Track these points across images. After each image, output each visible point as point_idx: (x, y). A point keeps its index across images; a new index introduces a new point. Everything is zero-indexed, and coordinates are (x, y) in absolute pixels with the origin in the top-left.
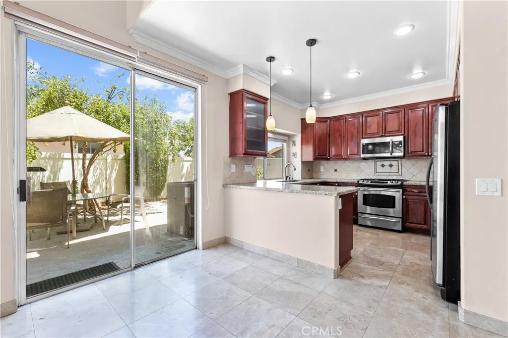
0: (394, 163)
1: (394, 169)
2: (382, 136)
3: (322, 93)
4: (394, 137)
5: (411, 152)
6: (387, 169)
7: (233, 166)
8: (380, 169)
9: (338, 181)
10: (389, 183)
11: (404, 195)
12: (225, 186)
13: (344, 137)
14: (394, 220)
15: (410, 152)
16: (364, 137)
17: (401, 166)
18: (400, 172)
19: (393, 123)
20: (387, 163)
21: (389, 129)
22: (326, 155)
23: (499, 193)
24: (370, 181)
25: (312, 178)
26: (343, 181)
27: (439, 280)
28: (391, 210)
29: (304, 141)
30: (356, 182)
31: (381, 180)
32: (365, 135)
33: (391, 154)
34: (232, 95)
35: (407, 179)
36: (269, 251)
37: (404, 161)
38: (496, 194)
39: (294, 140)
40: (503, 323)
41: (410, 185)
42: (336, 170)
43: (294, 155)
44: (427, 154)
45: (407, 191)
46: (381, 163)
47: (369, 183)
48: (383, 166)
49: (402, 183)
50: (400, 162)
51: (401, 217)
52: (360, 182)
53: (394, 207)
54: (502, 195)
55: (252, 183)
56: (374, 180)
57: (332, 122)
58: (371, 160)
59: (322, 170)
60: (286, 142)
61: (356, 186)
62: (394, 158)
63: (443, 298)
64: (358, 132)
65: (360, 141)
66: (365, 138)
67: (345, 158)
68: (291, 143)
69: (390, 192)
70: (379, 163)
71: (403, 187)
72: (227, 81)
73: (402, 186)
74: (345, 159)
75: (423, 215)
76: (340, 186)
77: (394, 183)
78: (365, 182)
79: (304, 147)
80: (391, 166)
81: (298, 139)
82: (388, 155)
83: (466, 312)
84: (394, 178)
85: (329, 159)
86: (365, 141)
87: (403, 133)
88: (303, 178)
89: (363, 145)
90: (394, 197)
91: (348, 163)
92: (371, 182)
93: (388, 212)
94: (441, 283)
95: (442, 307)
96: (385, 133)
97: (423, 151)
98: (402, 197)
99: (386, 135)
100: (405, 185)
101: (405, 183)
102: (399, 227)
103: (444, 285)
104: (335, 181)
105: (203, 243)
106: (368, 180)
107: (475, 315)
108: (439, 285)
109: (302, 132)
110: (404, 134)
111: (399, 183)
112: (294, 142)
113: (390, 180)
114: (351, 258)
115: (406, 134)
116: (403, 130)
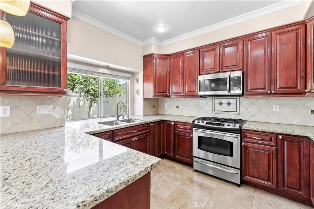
0: (232, 101)
1: (232, 108)
2: (219, 72)
4: (232, 72)
5: (251, 89)
6: (225, 107)
8: (218, 107)
10: (226, 126)
11: (243, 141)
13: (183, 74)
14: (232, 171)
15: (249, 89)
17: (240, 104)
18: (238, 111)
20: (225, 101)
21: (225, 64)
22: (166, 93)
24: (205, 122)
25: (158, 114)
28: (228, 158)
29: (146, 78)
30: (192, 121)
32: (202, 71)
33: (229, 92)
35: (247, 119)
37: (242, 99)
39: (137, 77)
41: (250, 130)
42: (178, 107)
43: (138, 92)
44: (269, 92)
45: (246, 137)
46: (219, 101)
47: (205, 124)
48: (221, 104)
49: (241, 127)
50: (238, 100)
51: (239, 167)
52: (196, 122)
53: (231, 154)
57: (172, 59)
58: (209, 98)
59: (166, 107)
60: (129, 80)
62: (232, 95)
64: (195, 68)
65: (197, 78)
66: (201, 75)
67: (183, 95)
68: (135, 81)
69: (228, 137)
70: (217, 101)
71: (241, 132)
75: (267, 169)
77: (231, 126)
78: (201, 123)
79: (146, 84)
80: (229, 104)
81: (140, 76)
82: (226, 92)
84: (233, 117)
85: (170, 97)
86: (202, 78)
87: (241, 68)
88: (145, 114)
90: (231, 144)
92: (207, 123)
97: (264, 88)
98: (241, 143)
99: (223, 70)
100: (243, 129)
102: (238, 181)
109: (144, 69)
110: (243, 68)
111: (237, 127)
112: (137, 79)
113: (226, 120)
115: (245, 70)
116: (241, 65)
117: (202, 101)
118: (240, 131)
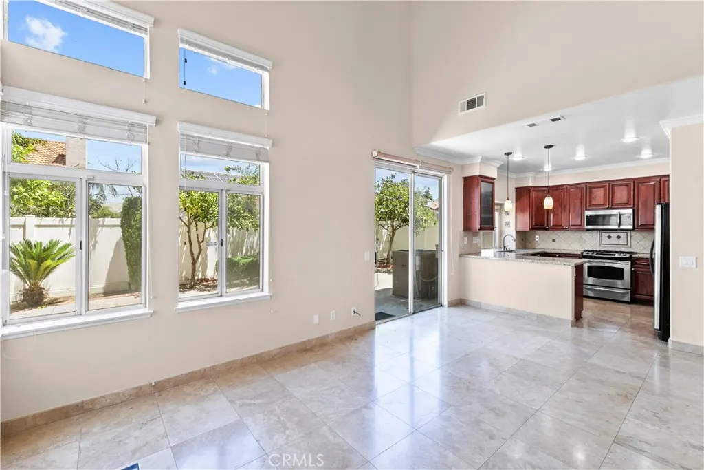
0: (623, 235)
1: (623, 241)
2: (608, 208)
3: (542, 167)
4: (622, 210)
5: (641, 225)
6: (614, 240)
7: (466, 239)
8: (606, 240)
9: (559, 252)
10: (617, 255)
11: (634, 267)
12: (460, 256)
13: (565, 207)
14: (622, 291)
15: (639, 224)
16: (588, 207)
17: (631, 237)
18: (629, 244)
19: (621, 195)
20: (614, 235)
21: (616, 201)
22: (544, 225)
23: (695, 266)
24: (595, 253)
25: (525, 248)
26: (564, 252)
27: (657, 326)
28: (619, 282)
29: (519, 210)
30: (579, 253)
31: (607, 252)
32: (590, 206)
33: (619, 227)
34: (465, 178)
35: (638, 251)
36: (509, 309)
37: (633, 233)
38: (692, 266)
40: (700, 348)
41: (640, 258)
42: (554, 240)
43: (507, 224)
45: (636, 263)
46: (608, 234)
47: (595, 255)
48: (609, 237)
49: (631, 256)
50: (629, 234)
51: (630, 288)
52: (585, 254)
53: (622, 278)
54: (696, 266)
55: (478, 254)
56: (600, 251)
57: (551, 191)
58: (596, 231)
59: (537, 240)
61: (580, 258)
62: (621, 230)
63: (660, 339)
64: (581, 202)
65: (584, 212)
66: (589, 209)
68: (504, 213)
69: (618, 265)
70: (605, 235)
72: (463, 167)
73: (631, 259)
74: (566, 230)
76: (562, 257)
77: (622, 255)
78: (590, 254)
79: (519, 216)
80: (619, 237)
82: (616, 227)
83: (673, 341)
84: (623, 250)
85: (547, 230)
86: (588, 213)
87: (632, 206)
88: (518, 248)
89: (587, 216)
90: (622, 269)
91: (568, 233)
92: (597, 254)
93: (615, 284)
94: (658, 328)
95: (660, 344)
96: (612, 205)
98: (631, 269)
99: (613, 207)
100: (634, 258)
101: (634, 256)
102: (628, 298)
103: (660, 330)
104: (555, 251)
105: (448, 302)
106: (593, 251)
107: (679, 343)
108: (657, 330)
109: (516, 201)
110: (634, 206)
111: (628, 255)
113: (617, 252)
114: (582, 317)
115: (636, 207)
116: (632, 203)
117: (587, 234)
118: (630, 259)
